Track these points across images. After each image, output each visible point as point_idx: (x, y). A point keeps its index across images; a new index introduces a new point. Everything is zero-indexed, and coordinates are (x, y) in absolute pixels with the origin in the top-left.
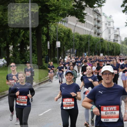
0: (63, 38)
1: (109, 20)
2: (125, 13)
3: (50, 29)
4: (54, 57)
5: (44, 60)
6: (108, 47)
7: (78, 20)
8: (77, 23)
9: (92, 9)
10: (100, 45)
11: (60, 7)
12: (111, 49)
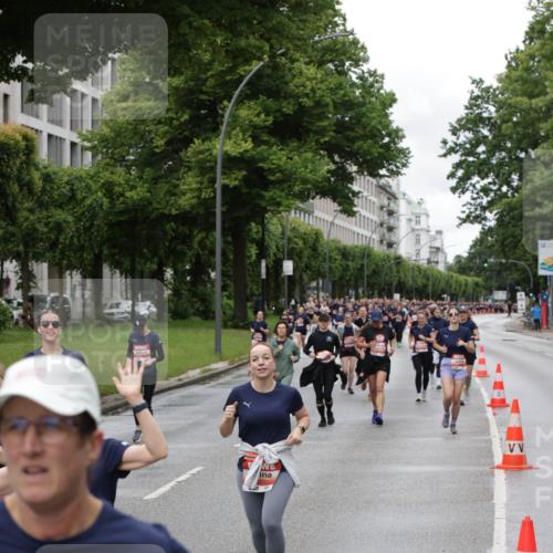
0: (301, 252)
1: (418, 211)
2: (457, 194)
3: (268, 230)
4: (277, 298)
5: (251, 307)
6: (413, 277)
7: (339, 208)
8: (335, 217)
9: (374, 181)
10: (395, 274)
11: (295, 174)
12: (420, 282)
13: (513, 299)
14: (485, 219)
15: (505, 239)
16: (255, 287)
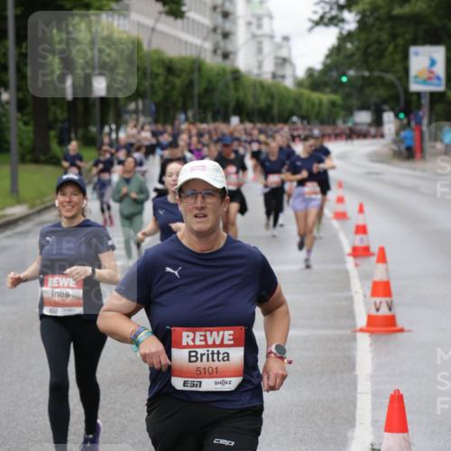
1: (259, 11)
4: (86, 125)
5: (55, 136)
6: (254, 96)
8: (157, 20)
10: (232, 92)
12: (263, 103)
13: (378, 122)
14: (343, 20)
15: (368, 47)
16: (59, 112)
